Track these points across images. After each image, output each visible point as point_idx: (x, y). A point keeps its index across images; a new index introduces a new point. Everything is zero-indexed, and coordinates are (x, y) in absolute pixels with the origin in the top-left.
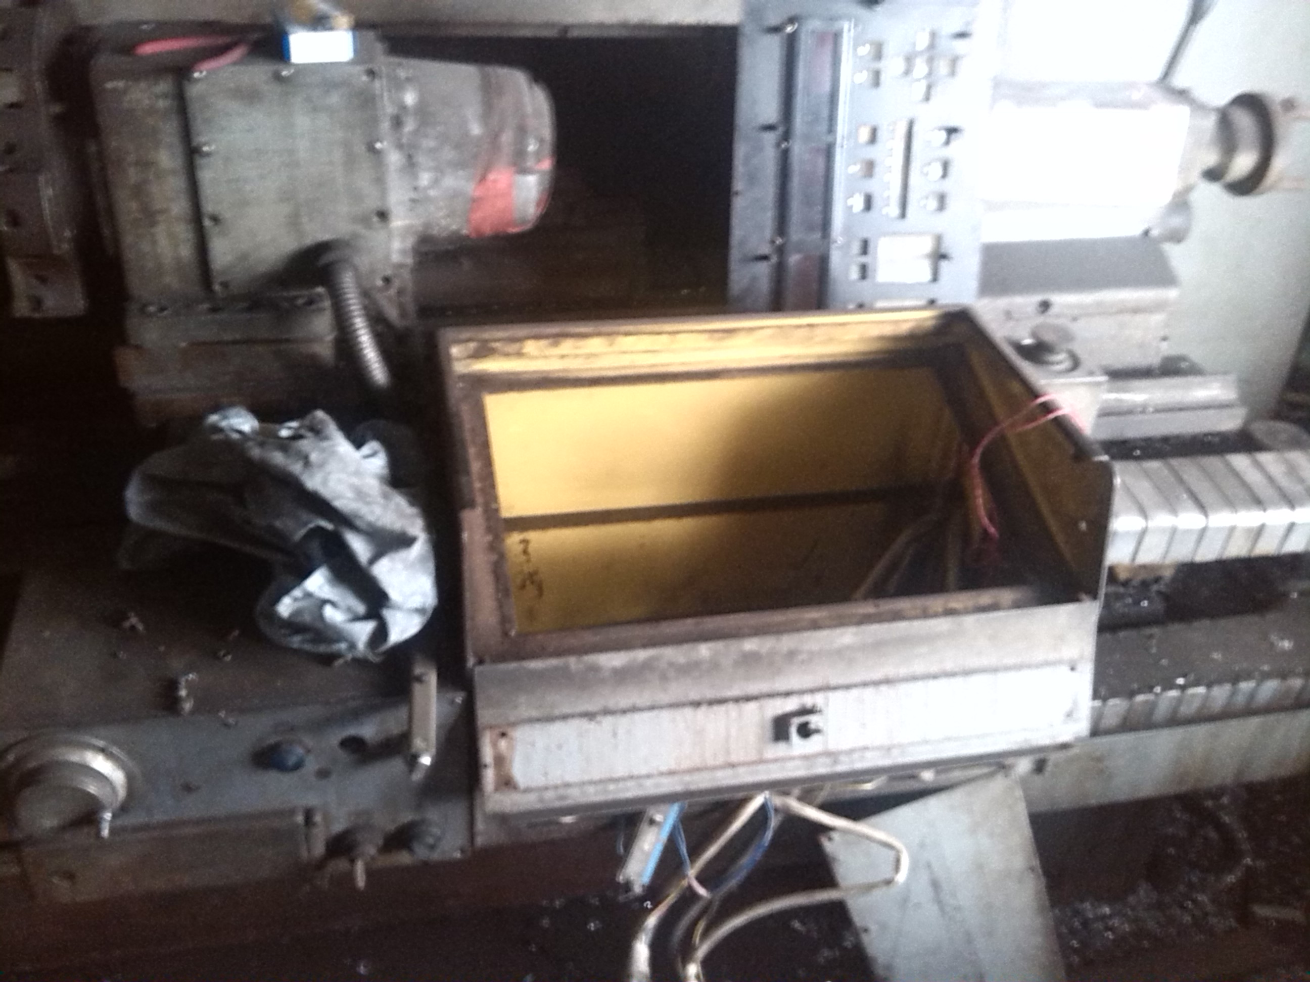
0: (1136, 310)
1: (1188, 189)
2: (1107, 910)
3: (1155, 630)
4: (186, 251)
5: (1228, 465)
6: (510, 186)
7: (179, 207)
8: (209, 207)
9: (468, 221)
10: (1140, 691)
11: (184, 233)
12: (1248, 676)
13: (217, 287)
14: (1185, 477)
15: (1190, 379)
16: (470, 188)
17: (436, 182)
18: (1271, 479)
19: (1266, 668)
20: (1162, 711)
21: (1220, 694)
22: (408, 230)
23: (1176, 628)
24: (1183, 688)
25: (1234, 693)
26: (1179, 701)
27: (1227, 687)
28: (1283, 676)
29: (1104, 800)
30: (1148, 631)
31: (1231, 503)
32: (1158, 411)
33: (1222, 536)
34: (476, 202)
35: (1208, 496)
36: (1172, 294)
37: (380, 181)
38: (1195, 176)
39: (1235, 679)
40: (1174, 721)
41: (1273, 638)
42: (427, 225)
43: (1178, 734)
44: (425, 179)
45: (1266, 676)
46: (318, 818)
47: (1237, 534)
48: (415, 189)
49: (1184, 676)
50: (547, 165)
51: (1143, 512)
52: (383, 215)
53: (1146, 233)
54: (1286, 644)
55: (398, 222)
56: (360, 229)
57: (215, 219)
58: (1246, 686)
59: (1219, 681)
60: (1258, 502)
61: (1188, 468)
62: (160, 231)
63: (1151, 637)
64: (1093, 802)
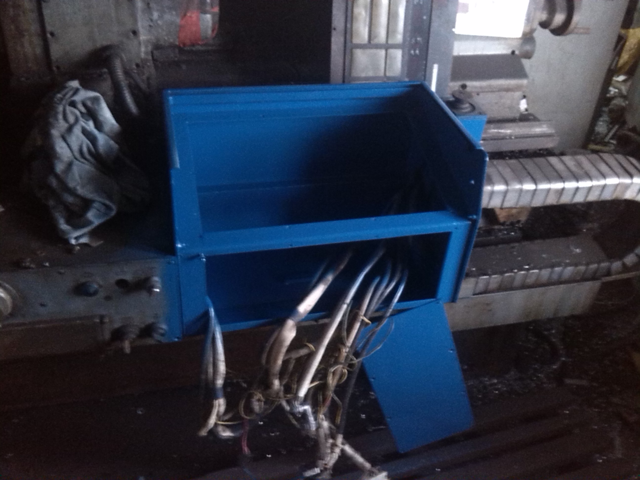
0: (508, 90)
1: (532, 31)
2: (495, 381)
3: (517, 244)
4: (39, 51)
5: (548, 162)
6: (198, 19)
7: (34, 28)
8: (49, 28)
9: (178, 37)
10: (507, 272)
11: (37, 41)
12: (559, 265)
13: (55, 69)
14: (527, 167)
15: (534, 123)
16: (178, 20)
17: (161, 17)
18: (568, 168)
19: (568, 261)
20: (518, 282)
21: (545, 273)
22: (148, 41)
23: (526, 243)
24: (528, 270)
25: (552, 273)
26: (526, 276)
27: (549, 270)
28: (576, 265)
29: (492, 325)
30: (512, 245)
31: (549, 180)
32: (516, 138)
33: (544, 195)
34: (181, 27)
35: (537, 175)
36: (525, 82)
37: (133, 16)
38: (536, 25)
39: (553, 266)
40: (524, 286)
41: (572, 248)
42: (158, 40)
43: (526, 292)
44: (155, 15)
45: (567, 265)
46: (107, 320)
47: (551, 193)
48: (152, 20)
49: (528, 265)
50: (216, 10)
51: (507, 183)
52: (135, 33)
53: (513, 52)
54: (578, 251)
55: (143, 37)
56: (125, 40)
57: (52, 34)
58: (558, 269)
59: (546, 267)
60: (562, 179)
61: (529, 163)
62: (26, 40)
63: (513, 247)
64: (486, 325)
